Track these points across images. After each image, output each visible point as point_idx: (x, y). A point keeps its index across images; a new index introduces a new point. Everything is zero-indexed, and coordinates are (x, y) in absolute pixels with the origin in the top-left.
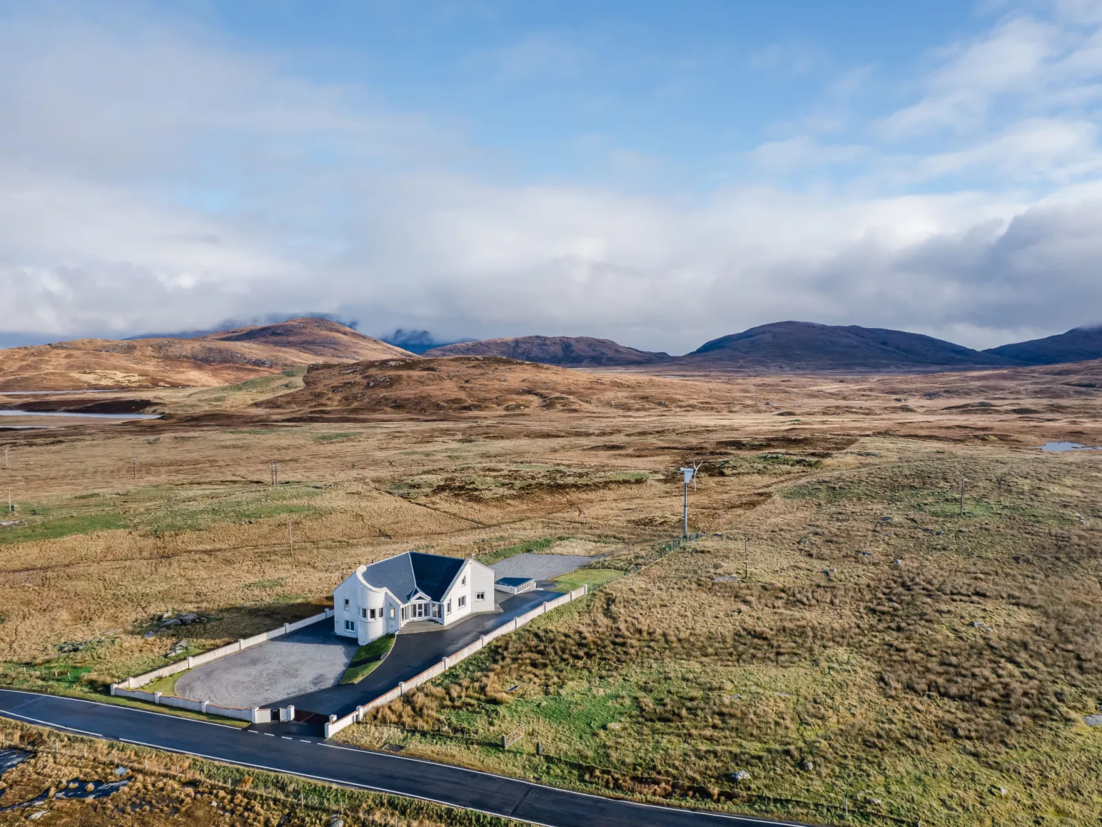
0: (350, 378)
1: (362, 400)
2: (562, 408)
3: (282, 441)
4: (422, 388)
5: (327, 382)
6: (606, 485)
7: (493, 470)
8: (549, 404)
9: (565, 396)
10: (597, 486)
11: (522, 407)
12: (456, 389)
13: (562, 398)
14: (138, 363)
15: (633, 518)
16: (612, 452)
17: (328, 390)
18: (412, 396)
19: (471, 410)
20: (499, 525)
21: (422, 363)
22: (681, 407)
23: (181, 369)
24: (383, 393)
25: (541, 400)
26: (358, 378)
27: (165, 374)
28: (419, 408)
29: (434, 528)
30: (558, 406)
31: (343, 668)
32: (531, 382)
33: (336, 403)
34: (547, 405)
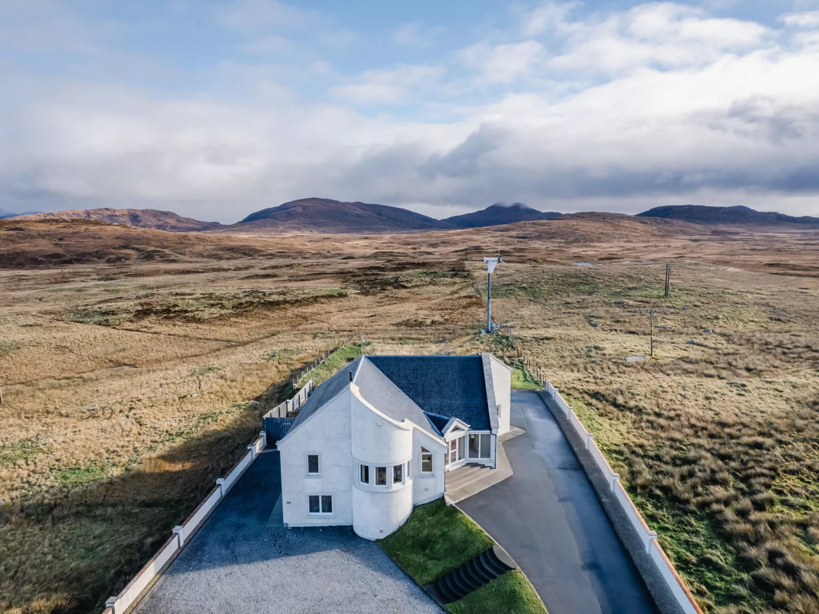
2: (161, 259)
4: (13, 245)
9: (160, 249)
11: (123, 260)
12: (51, 246)
19: (72, 263)
25: (138, 253)
30: (157, 257)
32: (124, 239)
34: (146, 257)
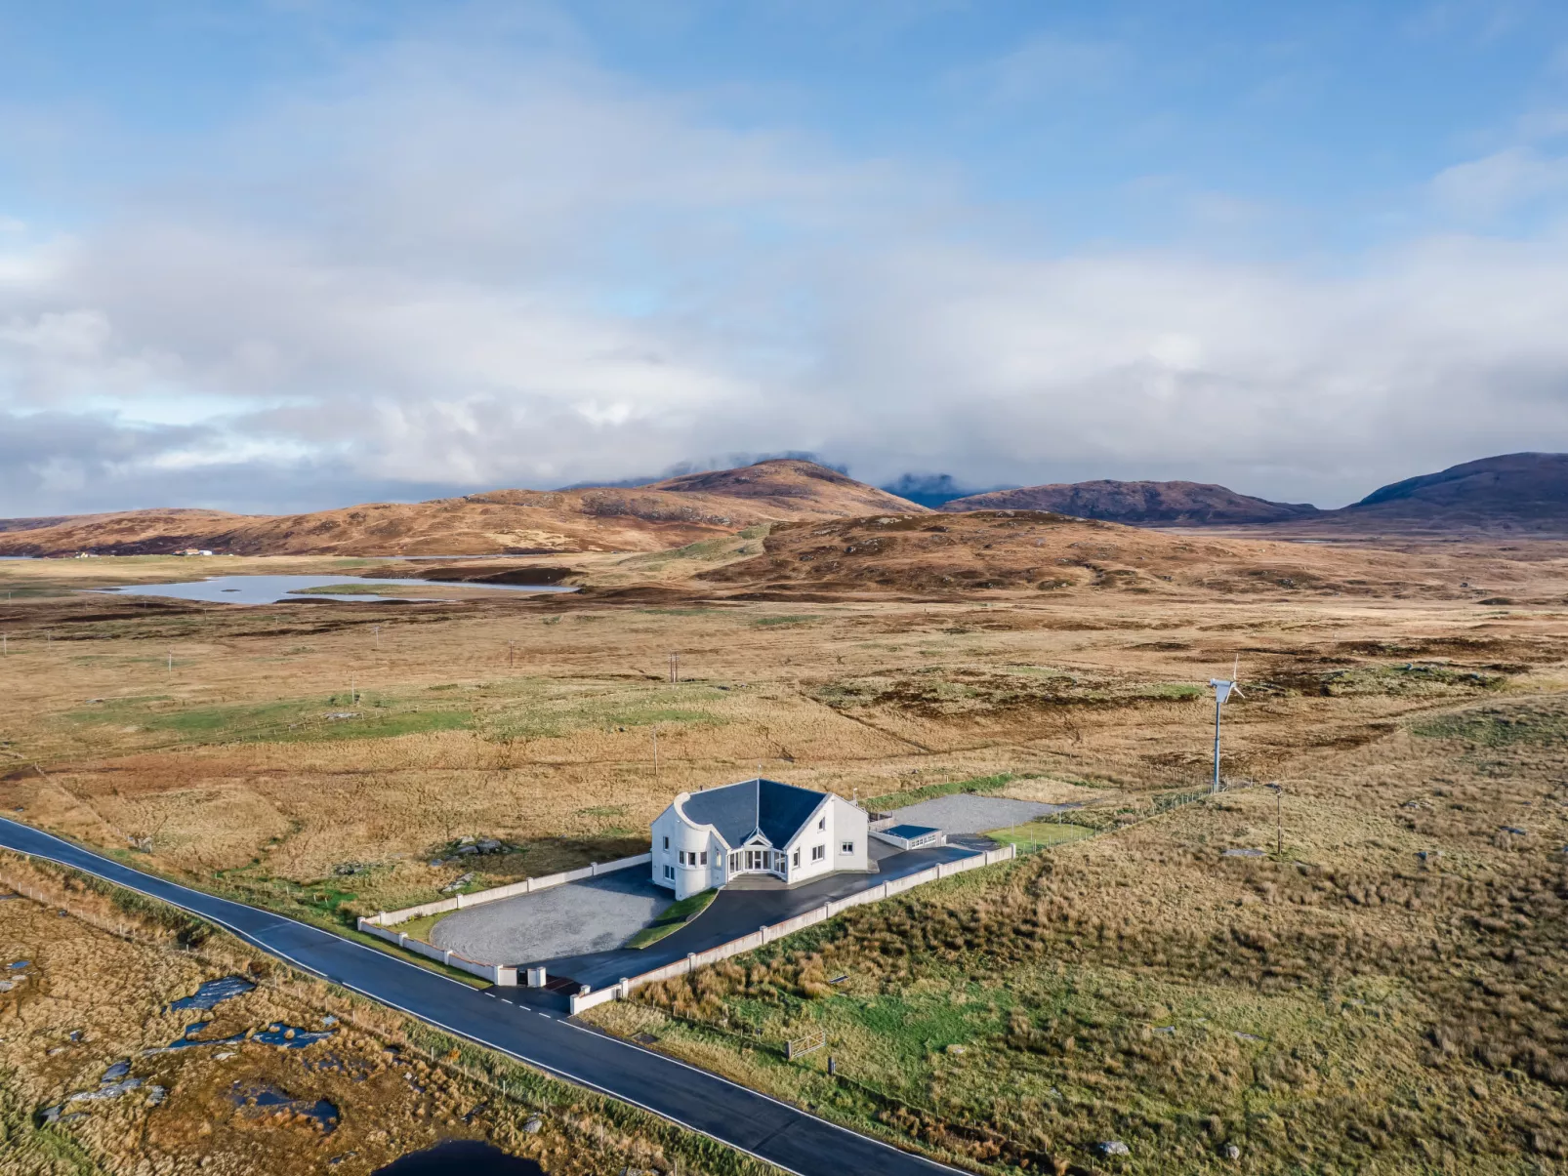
0: (825, 541)
1: (838, 572)
2: (1124, 587)
3: (710, 624)
4: (921, 555)
5: (795, 546)
6: (1132, 702)
7: (971, 674)
8: (1105, 581)
9: (1131, 568)
10: (1117, 703)
11: (1064, 585)
12: (970, 558)
13: (1127, 573)
14: (565, 521)
15: (1152, 753)
16: (1166, 654)
17: (795, 557)
18: (906, 567)
19: (988, 588)
20: (949, 752)
21: (926, 521)
22: (1315, 588)
23: (618, 529)
24: (868, 562)
25: (1095, 574)
26: (837, 541)
27: (596, 535)
28: (914, 583)
29: (859, 750)
30: (1119, 584)
31: (640, 927)
32: (1081, 548)
33: (803, 576)
34: (1103, 582)
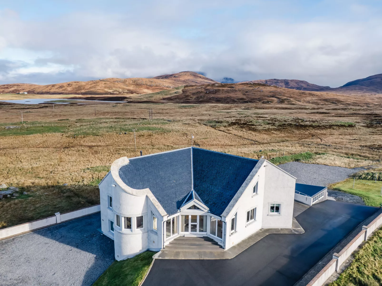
0: (200, 90)
1: (204, 98)
4: (227, 94)
5: (191, 91)
9: (289, 98)
11: (270, 102)
12: (242, 95)
13: (288, 99)
14: (127, 86)
17: (191, 94)
18: (223, 97)
19: (248, 103)
21: (228, 85)
22: (343, 104)
23: (142, 89)
24: (212, 96)
25: (278, 100)
26: (203, 90)
27: (136, 90)
28: (226, 101)
30: (286, 102)
32: (273, 93)
33: (193, 99)
34: (281, 102)
